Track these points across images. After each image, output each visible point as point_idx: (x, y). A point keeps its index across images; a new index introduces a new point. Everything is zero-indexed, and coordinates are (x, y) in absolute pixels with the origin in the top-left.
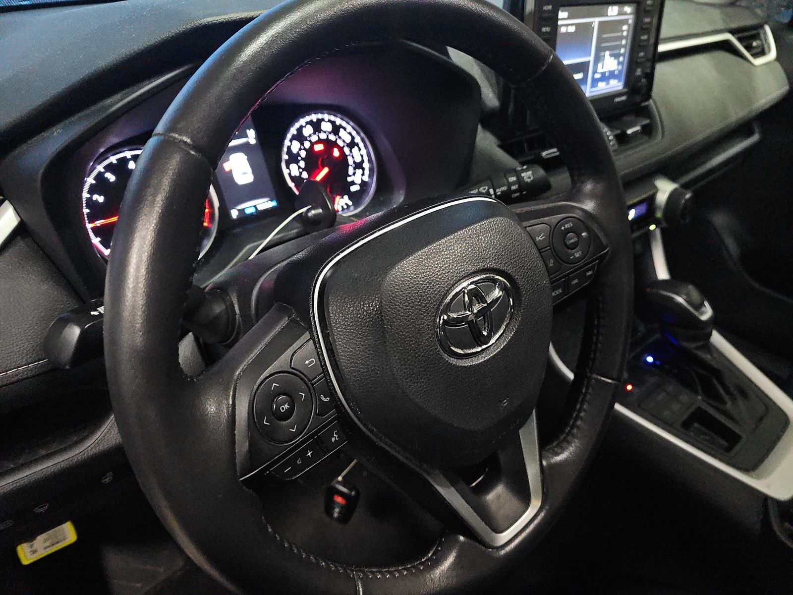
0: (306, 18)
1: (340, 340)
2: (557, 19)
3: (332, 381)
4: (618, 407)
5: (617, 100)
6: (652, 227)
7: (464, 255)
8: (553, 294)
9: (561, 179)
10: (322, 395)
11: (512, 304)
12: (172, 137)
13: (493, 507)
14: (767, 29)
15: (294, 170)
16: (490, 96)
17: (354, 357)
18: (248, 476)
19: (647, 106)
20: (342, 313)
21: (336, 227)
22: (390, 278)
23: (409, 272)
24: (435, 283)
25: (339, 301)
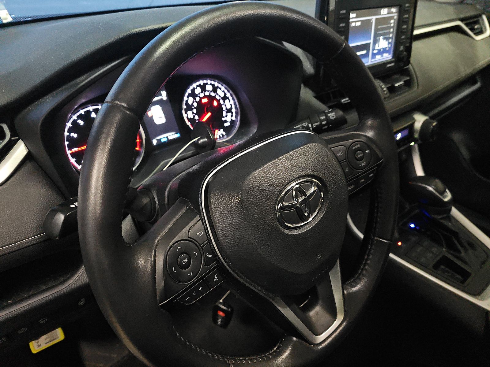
0: (194, 29)
1: (218, 220)
2: (349, 19)
3: (213, 245)
4: (391, 255)
5: (389, 66)
6: (412, 144)
7: (292, 167)
8: (349, 188)
9: (352, 116)
10: (207, 253)
11: (322, 196)
12: (115, 103)
13: (314, 319)
14: (484, 17)
15: (190, 114)
16: (308, 66)
17: (226, 230)
18: (164, 303)
19: (407, 69)
20: (219, 204)
21: (216, 150)
22: (247, 182)
23: (259, 178)
24: (274, 184)
25: (217, 196)
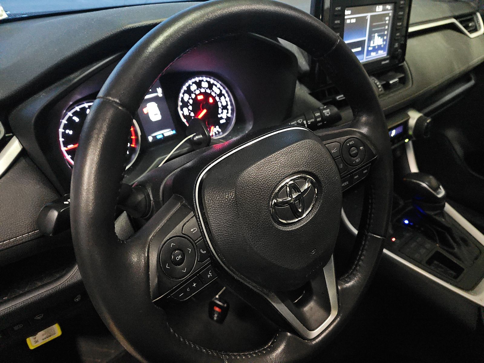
0: (187, 25)
1: (212, 216)
2: (344, 15)
3: (207, 241)
4: (385, 251)
5: (383, 63)
6: (407, 140)
7: (286, 163)
8: (343, 185)
9: (347, 113)
10: (201, 250)
11: (316, 193)
12: (108, 99)
13: (308, 315)
14: (479, 15)
15: (186, 111)
16: (303, 63)
17: (220, 227)
18: (157, 299)
19: (402, 66)
20: (213, 200)
21: (211, 146)
22: (241, 179)
23: (253, 176)
24: (268, 181)
25: (211, 193)
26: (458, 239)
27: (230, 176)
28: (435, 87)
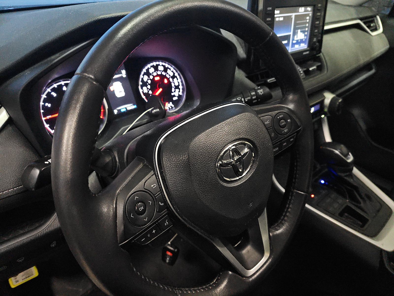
0: (150, 16)
1: (168, 174)
2: (274, 14)
3: (164, 195)
4: (307, 206)
5: (305, 53)
6: (323, 116)
7: (229, 132)
8: (274, 150)
9: (277, 93)
10: (160, 202)
11: (253, 156)
12: (84, 75)
13: (246, 257)
14: (378, 17)
15: (145, 90)
16: (241, 52)
17: (176, 183)
18: (123, 243)
19: (319, 56)
20: (169, 161)
21: (166, 118)
22: (193, 143)
23: (203, 141)
24: (215, 146)
25: (168, 155)
26: (363, 196)
27: (184, 141)
28: (345, 74)
